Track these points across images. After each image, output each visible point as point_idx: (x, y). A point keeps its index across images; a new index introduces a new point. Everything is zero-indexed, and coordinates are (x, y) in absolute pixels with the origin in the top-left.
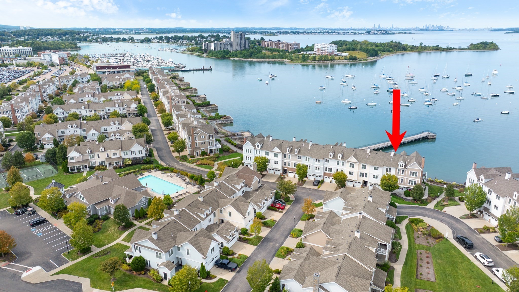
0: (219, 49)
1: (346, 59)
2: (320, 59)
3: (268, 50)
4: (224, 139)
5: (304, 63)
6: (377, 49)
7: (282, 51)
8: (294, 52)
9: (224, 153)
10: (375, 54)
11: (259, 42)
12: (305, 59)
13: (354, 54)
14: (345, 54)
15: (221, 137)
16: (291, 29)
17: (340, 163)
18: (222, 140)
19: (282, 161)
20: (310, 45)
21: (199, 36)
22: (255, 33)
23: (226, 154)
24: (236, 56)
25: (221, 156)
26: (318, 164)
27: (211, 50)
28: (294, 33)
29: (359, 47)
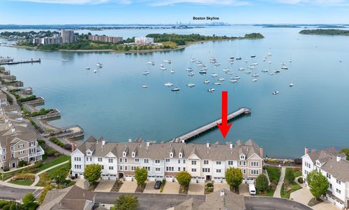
0: (49, 43)
1: (161, 47)
2: (141, 48)
3: (95, 42)
4: (49, 138)
5: (127, 52)
6: (183, 39)
7: (108, 43)
8: (118, 44)
9: (48, 158)
10: (183, 43)
11: (87, 37)
12: (127, 49)
13: (167, 44)
14: (160, 44)
15: (45, 137)
16: (113, 25)
17: (182, 162)
18: (47, 141)
19: (118, 166)
20: (131, 38)
21: (30, 32)
22: (83, 29)
23: (50, 160)
24: (66, 48)
25: (44, 163)
26: (158, 165)
27: (41, 44)
28: (116, 28)
29: (170, 38)
